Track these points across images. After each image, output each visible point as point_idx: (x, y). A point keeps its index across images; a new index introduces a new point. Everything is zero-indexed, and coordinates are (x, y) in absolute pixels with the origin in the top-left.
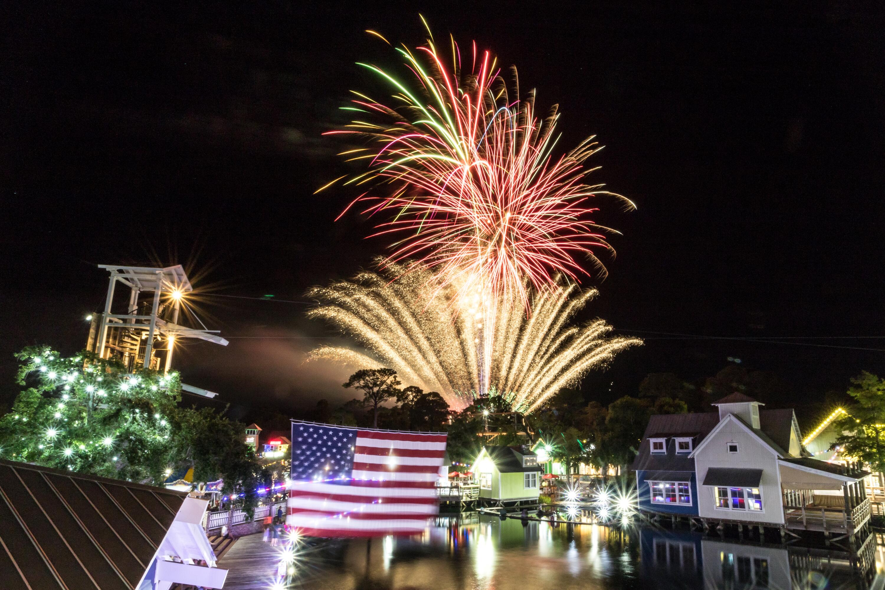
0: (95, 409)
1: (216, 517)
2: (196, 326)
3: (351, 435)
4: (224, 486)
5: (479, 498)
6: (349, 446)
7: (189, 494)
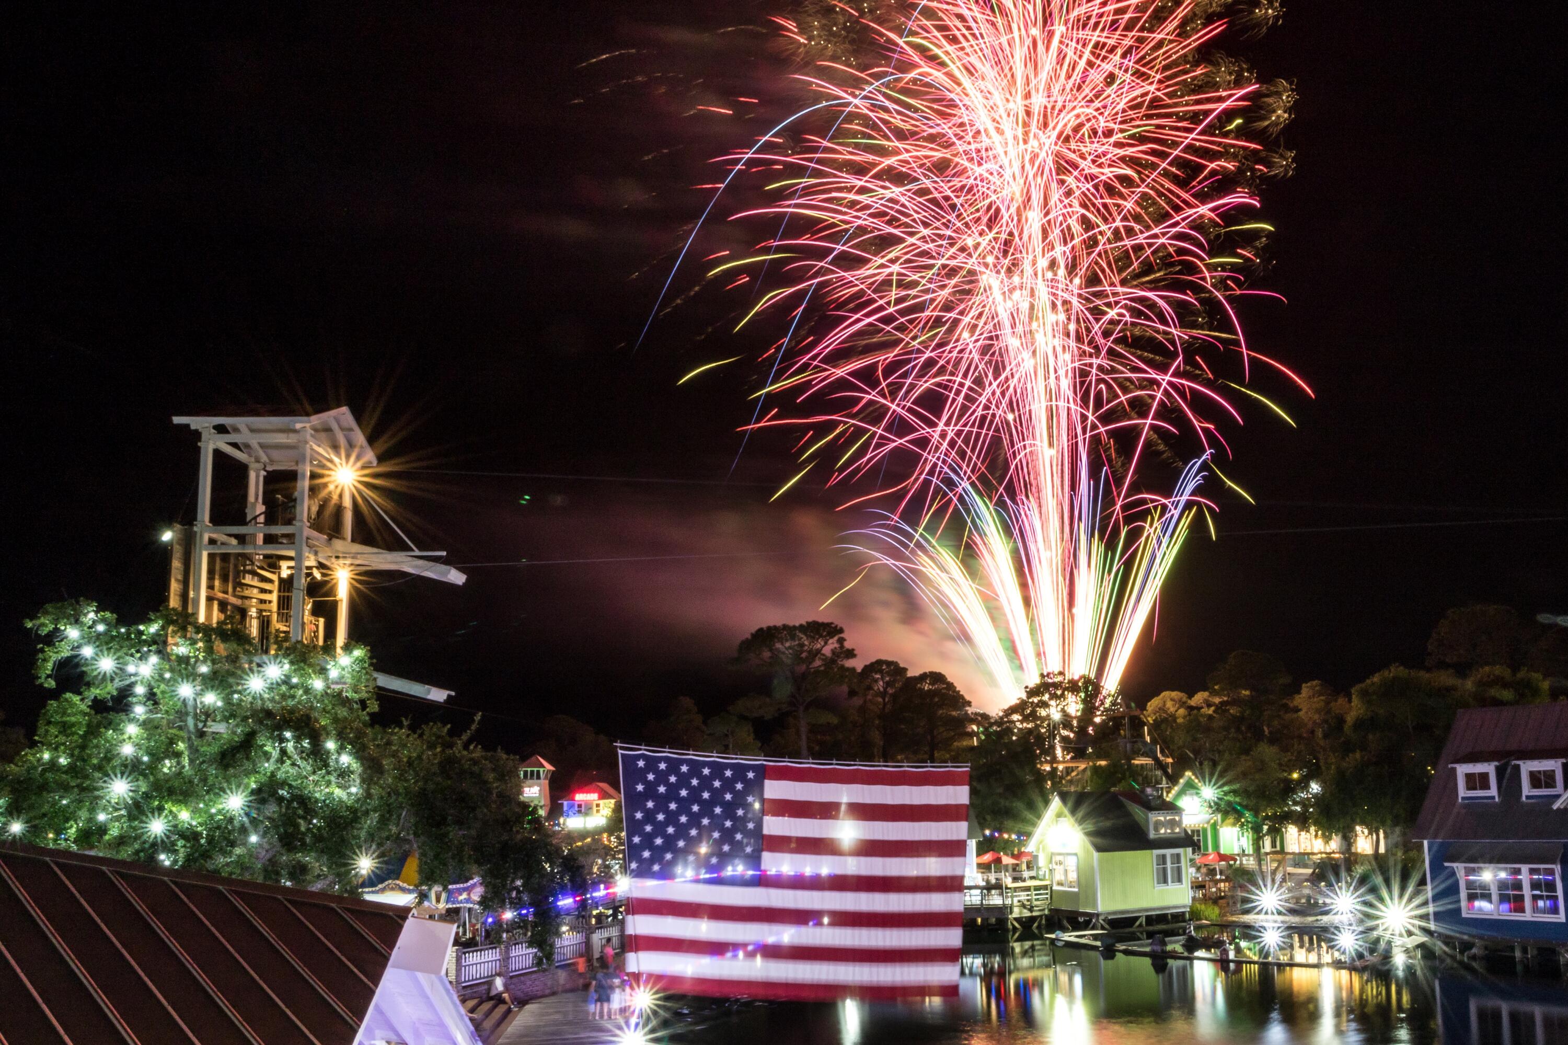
0: (201, 734)
1: (473, 958)
2: (395, 545)
3: (751, 775)
4: (486, 892)
5: (1050, 910)
6: (750, 799)
7: (414, 911)
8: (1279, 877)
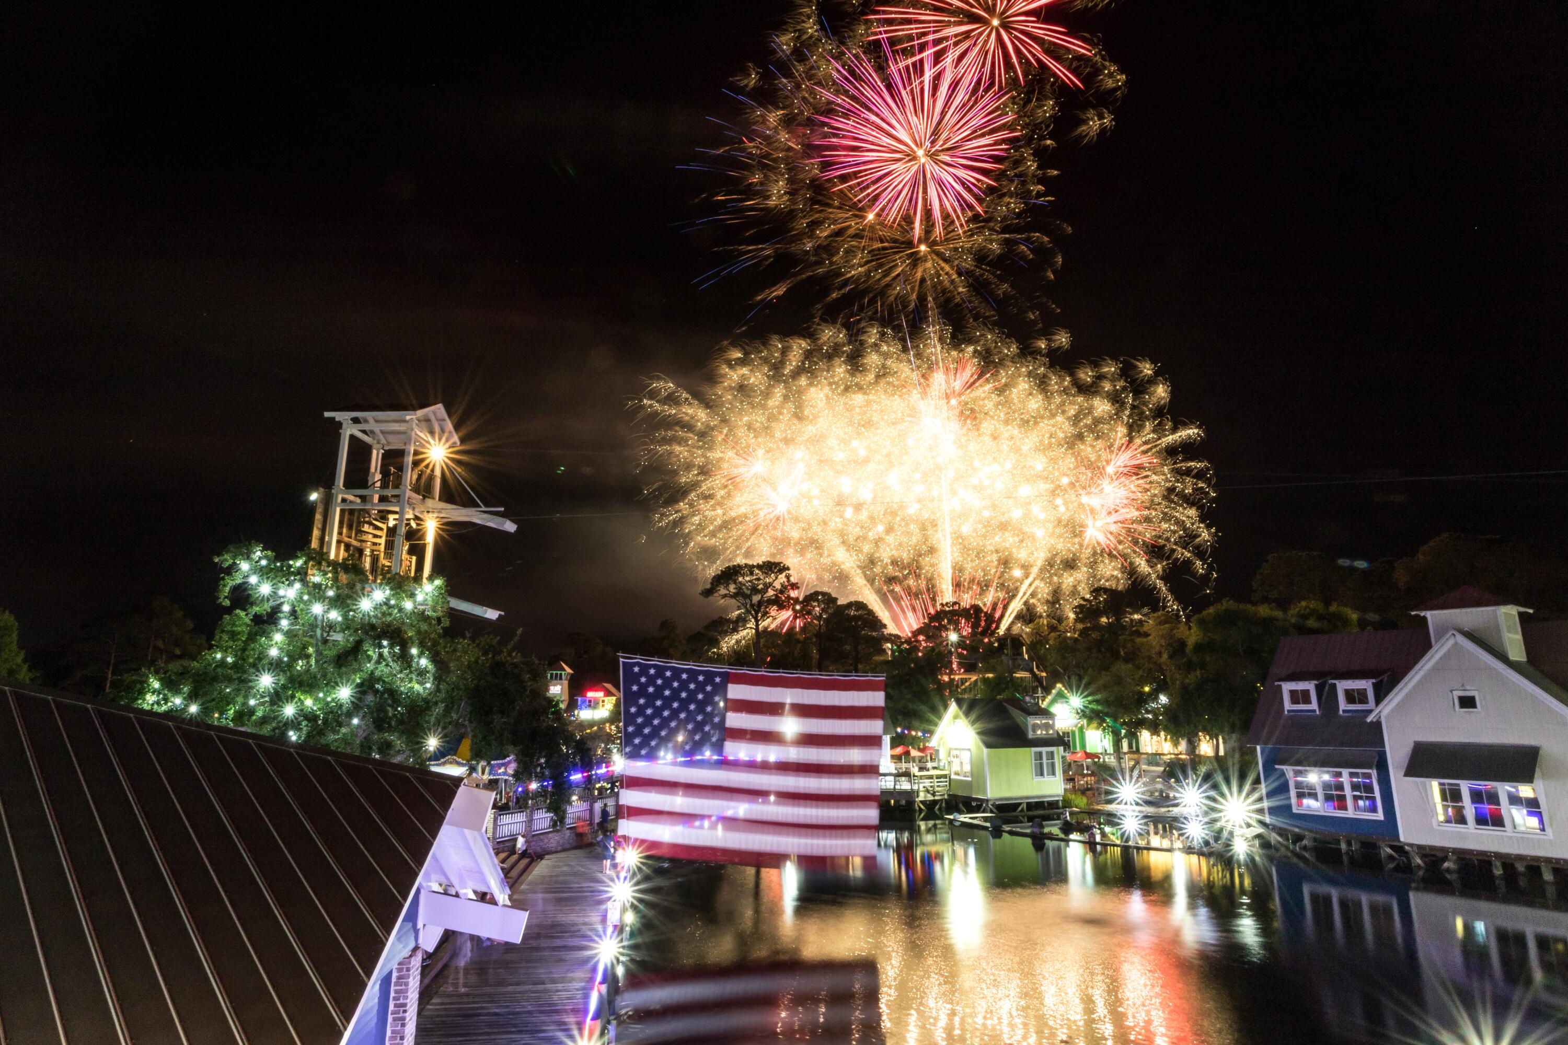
0: (325, 641)
1: (506, 819)
2: (468, 503)
3: (718, 680)
4: (518, 767)
5: (949, 795)
6: (717, 699)
7: (465, 781)
8: (1136, 773)
